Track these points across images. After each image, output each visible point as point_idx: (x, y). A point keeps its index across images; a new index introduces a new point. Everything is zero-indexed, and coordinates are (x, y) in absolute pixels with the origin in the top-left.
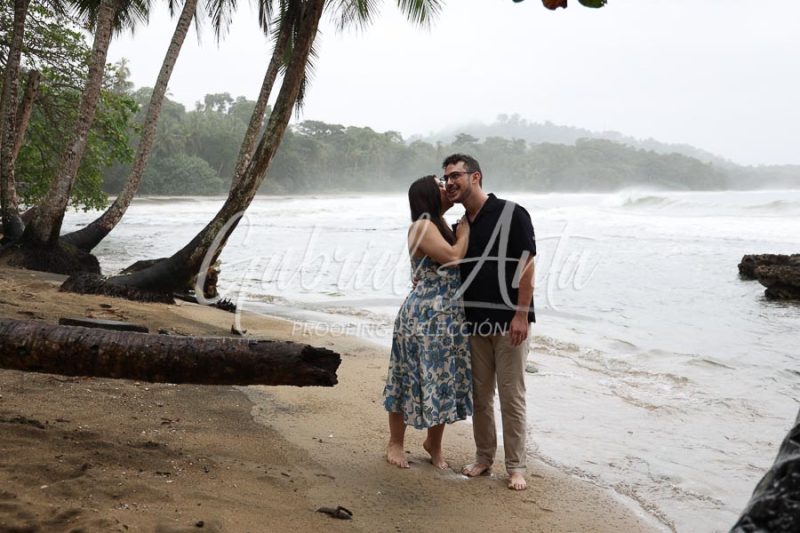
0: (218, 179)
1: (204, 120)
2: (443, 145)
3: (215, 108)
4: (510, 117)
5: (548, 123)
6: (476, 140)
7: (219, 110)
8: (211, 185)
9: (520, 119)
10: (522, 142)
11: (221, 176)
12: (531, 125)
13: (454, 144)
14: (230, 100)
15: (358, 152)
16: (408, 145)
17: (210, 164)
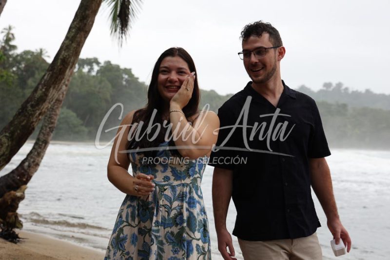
1: (74, 78)
3: (86, 69)
4: (334, 85)
5: (367, 91)
7: (89, 71)
9: (343, 87)
10: (344, 106)
11: (86, 126)
12: (353, 92)
14: (98, 63)
17: (78, 116)
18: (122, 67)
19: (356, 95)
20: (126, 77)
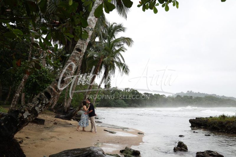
0: (126, 104)
1: (124, 93)
2: (174, 97)
4: (190, 91)
5: (198, 92)
6: (181, 96)
8: (125, 105)
9: (192, 92)
10: (192, 97)
12: (195, 93)
13: (176, 97)
14: (130, 89)
15: (155, 99)
16: (166, 98)
17: (125, 101)
18: (135, 90)
19: (196, 93)
20: (136, 92)
